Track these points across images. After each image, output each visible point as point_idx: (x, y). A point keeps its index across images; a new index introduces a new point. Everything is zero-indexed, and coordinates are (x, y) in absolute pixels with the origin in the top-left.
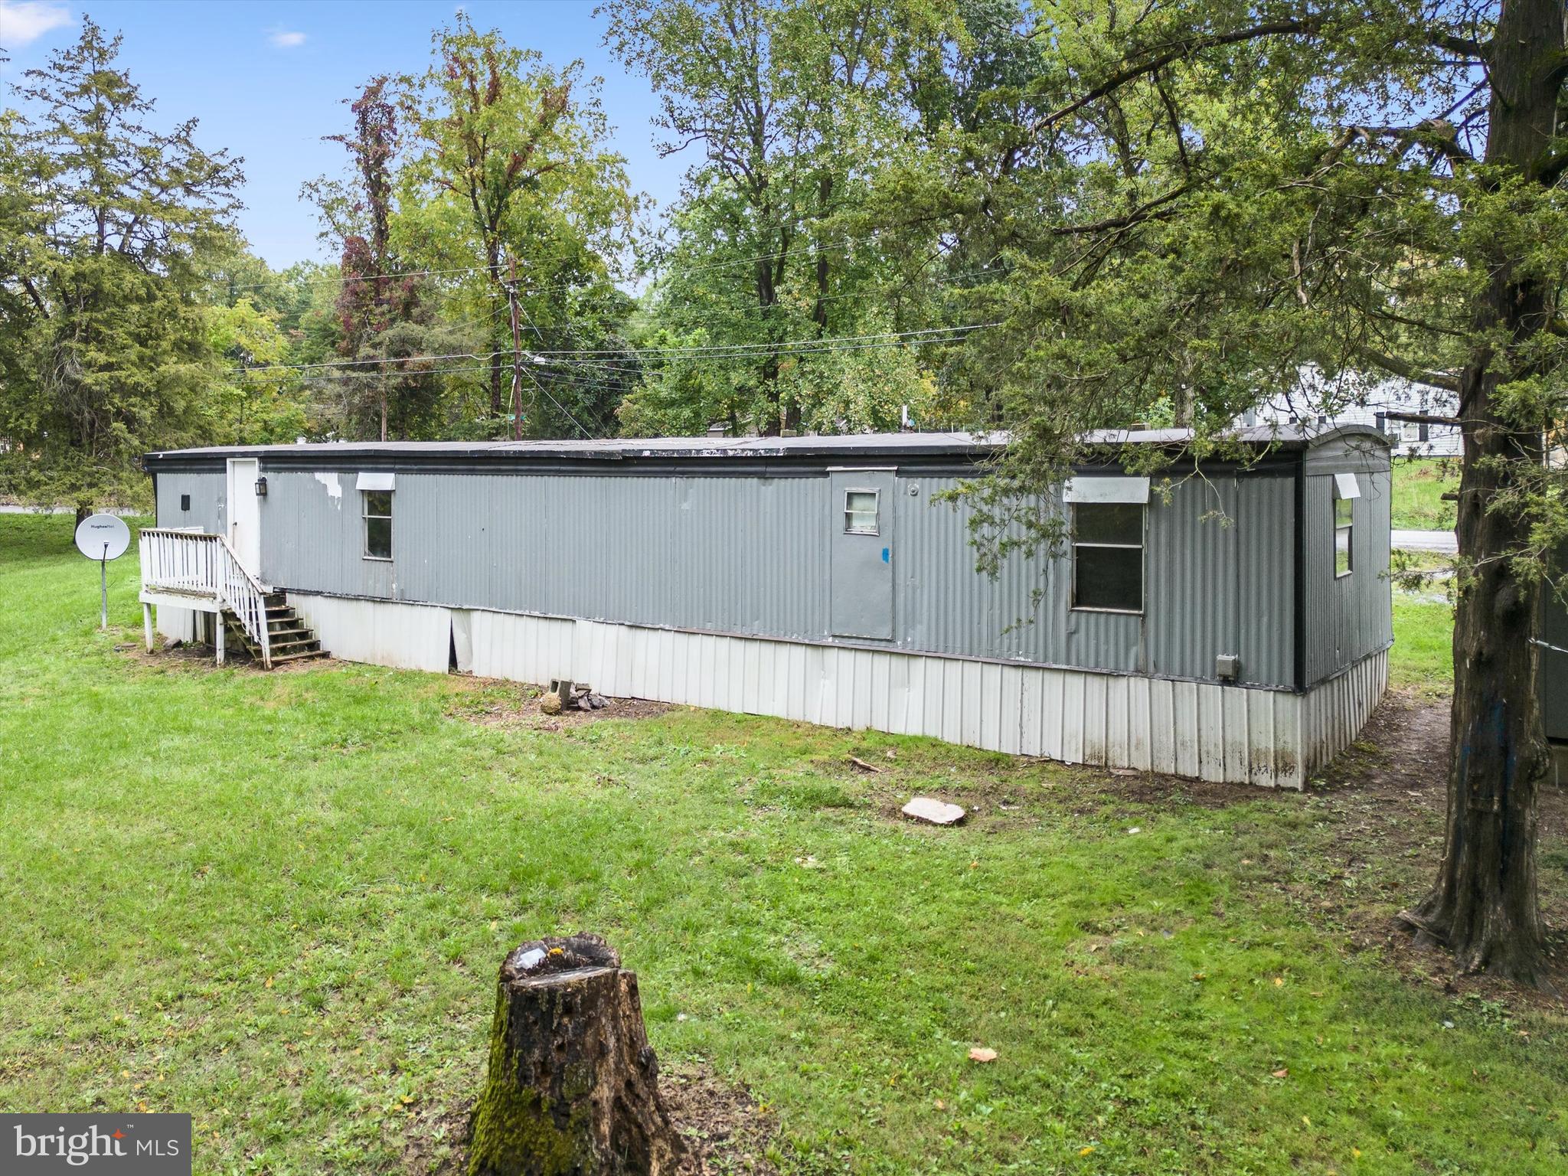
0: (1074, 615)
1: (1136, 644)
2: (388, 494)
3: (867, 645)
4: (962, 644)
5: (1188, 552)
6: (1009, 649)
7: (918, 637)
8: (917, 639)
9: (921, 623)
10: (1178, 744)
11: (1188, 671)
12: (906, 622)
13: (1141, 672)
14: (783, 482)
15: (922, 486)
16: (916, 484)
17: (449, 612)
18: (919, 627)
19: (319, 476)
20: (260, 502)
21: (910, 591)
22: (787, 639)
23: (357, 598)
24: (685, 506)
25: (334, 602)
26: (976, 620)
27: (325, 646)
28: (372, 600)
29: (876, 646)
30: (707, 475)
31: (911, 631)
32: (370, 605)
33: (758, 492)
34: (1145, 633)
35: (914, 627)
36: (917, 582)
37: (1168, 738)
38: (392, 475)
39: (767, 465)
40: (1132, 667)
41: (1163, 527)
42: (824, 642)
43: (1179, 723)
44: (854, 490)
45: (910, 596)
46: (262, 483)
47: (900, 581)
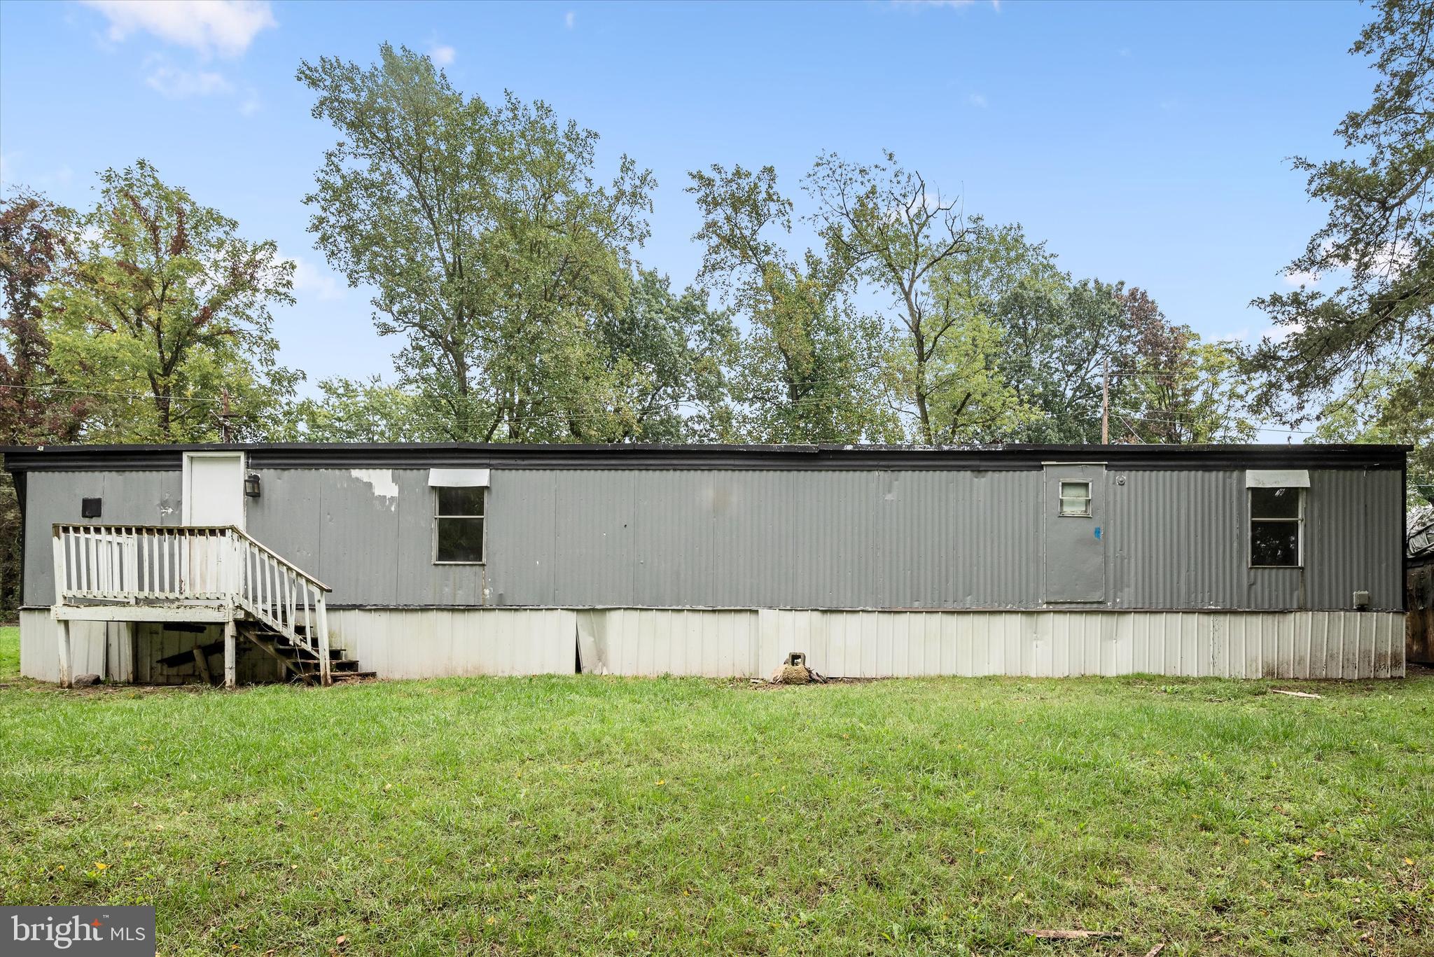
0: (1253, 571)
1: (1297, 589)
2: (481, 491)
3: (1080, 607)
4: (1165, 600)
5: (1333, 523)
6: (1202, 601)
7: (1126, 597)
8: (1126, 598)
9: (1128, 586)
10: (1331, 656)
11: (1334, 606)
12: (1115, 587)
13: (1302, 609)
14: (997, 475)
15: (1129, 478)
16: (1124, 476)
17: (573, 615)
18: (1126, 590)
19: (355, 473)
20: (246, 504)
21: (1119, 560)
22: (1001, 609)
23: (425, 609)
24: (889, 497)
25: (384, 617)
26: (1175, 581)
27: (364, 667)
28: (453, 609)
29: (1088, 607)
30: (914, 468)
31: (1119, 594)
32: (446, 617)
33: (971, 481)
34: (1303, 581)
35: (1121, 590)
36: (1125, 554)
37: (1322, 653)
38: (488, 471)
39: (981, 460)
40: (1295, 606)
41: (1316, 505)
42: (1039, 609)
43: (1330, 641)
44: (1068, 480)
45: (1118, 566)
46: (254, 481)
47: (1111, 553)
